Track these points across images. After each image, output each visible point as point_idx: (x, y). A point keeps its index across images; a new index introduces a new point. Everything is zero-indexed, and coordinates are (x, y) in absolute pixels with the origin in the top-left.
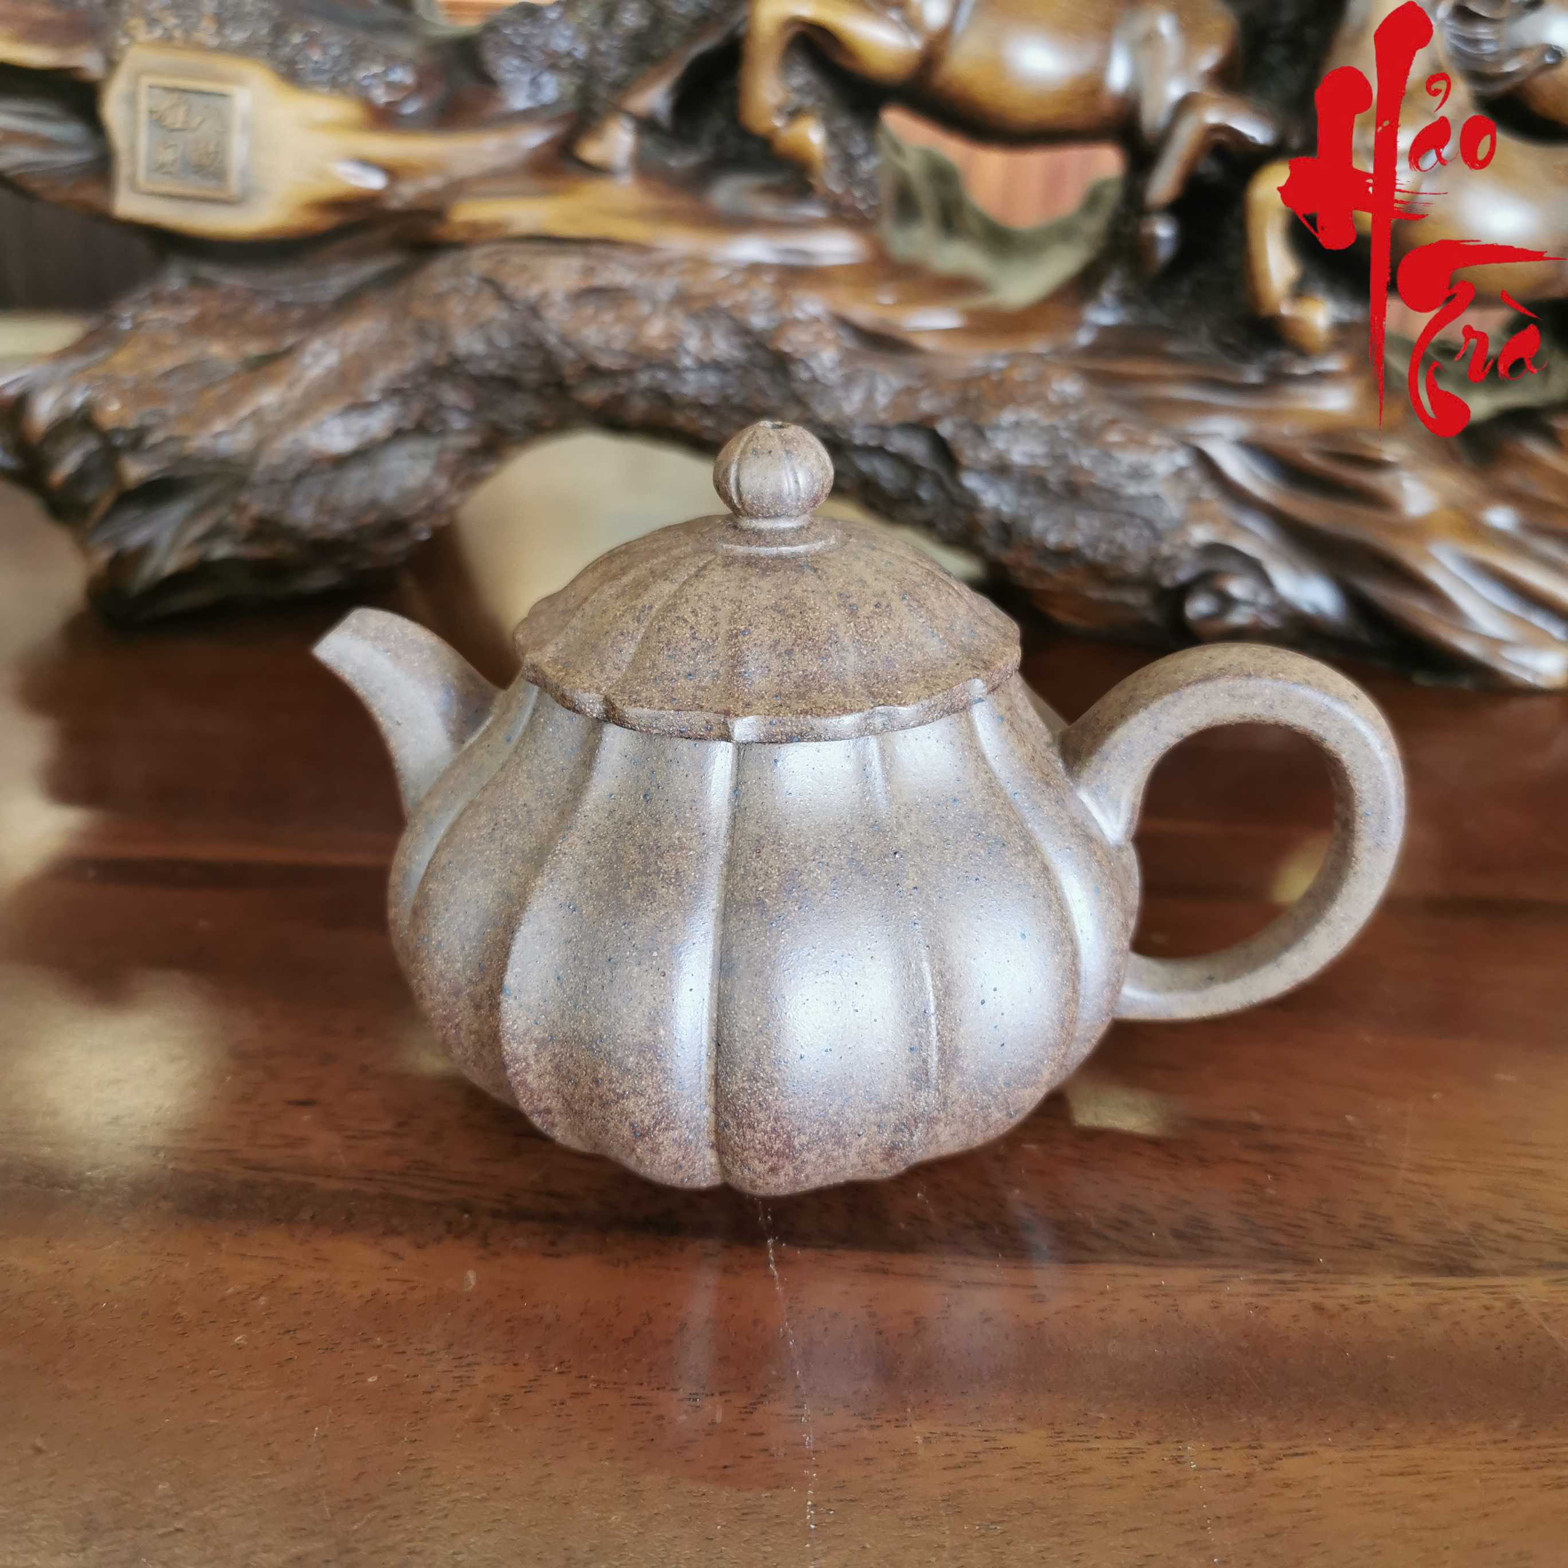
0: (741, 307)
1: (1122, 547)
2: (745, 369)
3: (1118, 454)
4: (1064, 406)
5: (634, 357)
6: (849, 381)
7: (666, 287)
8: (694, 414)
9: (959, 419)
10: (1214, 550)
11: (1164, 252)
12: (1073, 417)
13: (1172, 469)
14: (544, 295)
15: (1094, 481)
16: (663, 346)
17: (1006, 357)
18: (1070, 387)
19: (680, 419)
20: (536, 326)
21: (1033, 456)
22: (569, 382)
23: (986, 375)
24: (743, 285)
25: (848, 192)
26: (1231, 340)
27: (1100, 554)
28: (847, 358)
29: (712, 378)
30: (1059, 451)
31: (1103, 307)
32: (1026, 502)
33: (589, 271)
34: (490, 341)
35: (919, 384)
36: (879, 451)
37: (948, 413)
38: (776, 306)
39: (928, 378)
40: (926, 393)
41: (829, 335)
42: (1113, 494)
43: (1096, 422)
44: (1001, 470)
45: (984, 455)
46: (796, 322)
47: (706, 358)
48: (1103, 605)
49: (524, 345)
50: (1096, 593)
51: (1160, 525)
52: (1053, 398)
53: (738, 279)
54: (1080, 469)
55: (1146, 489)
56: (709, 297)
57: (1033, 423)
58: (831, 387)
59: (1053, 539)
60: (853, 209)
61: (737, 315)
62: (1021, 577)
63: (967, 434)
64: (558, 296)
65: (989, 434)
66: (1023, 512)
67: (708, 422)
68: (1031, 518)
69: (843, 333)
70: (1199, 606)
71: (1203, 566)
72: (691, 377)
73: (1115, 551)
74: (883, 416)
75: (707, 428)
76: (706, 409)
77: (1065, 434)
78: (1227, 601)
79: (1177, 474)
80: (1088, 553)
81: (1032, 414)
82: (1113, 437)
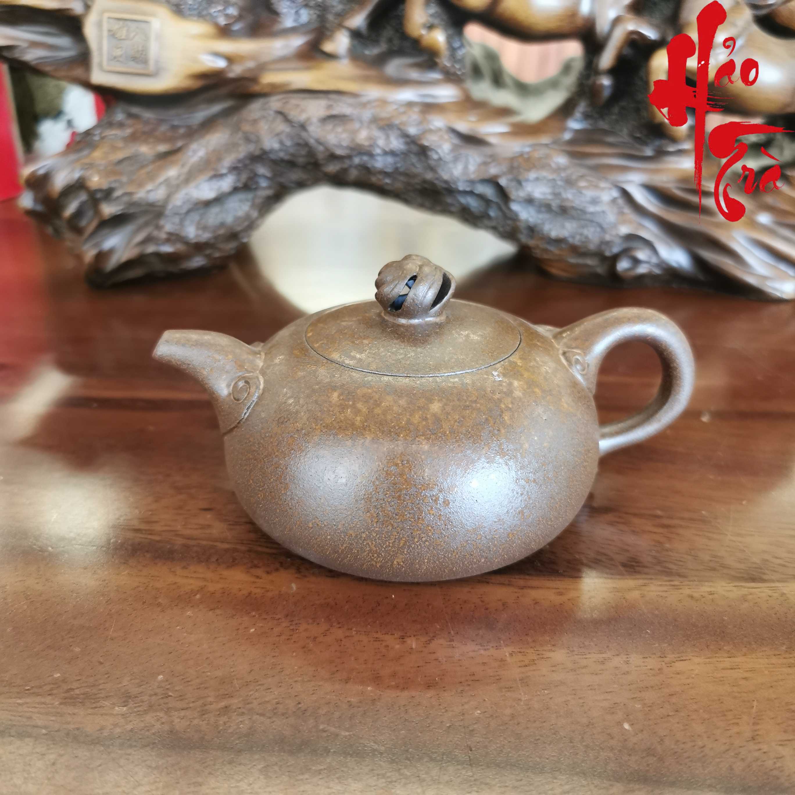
0: (403, 123)
1: (587, 237)
2: (405, 154)
3: (584, 192)
4: (559, 169)
5: (352, 149)
6: (456, 159)
7: (367, 114)
8: (380, 177)
9: (510, 177)
10: (632, 237)
11: (606, 93)
12: (563, 175)
13: (611, 198)
14: (308, 119)
15: (574, 205)
16: (366, 143)
17: (531, 146)
18: (562, 160)
19: (374, 179)
20: (304, 134)
21: (544, 194)
22: (321, 162)
23: (521, 155)
24: (404, 113)
25: (453, 66)
26: (638, 135)
27: (576, 241)
28: (455, 148)
29: (390, 160)
30: (557, 191)
31: (576, 120)
32: (541, 216)
33: (329, 107)
34: (281, 143)
35: (489, 160)
36: (471, 193)
37: (504, 174)
38: (420, 123)
39: (494, 158)
40: (493, 164)
41: (446, 137)
42: (583, 212)
43: (574, 177)
44: (530, 201)
45: (522, 194)
46: (430, 131)
47: (387, 149)
48: (577, 265)
49: (298, 144)
50: (573, 260)
51: (605, 226)
52: (553, 165)
53: (402, 110)
54: (567, 199)
55: (598, 208)
56: (389, 119)
57: (545, 178)
58: (447, 162)
59: (554, 234)
60: (455, 74)
61: (402, 127)
62: (538, 253)
63: (513, 184)
64: (315, 120)
65: (524, 184)
66: (539, 221)
67: (388, 181)
68: (543, 224)
69: (452, 135)
70: (623, 265)
71: (626, 245)
72: (379, 158)
73: (584, 240)
74: (473, 177)
75: (387, 184)
76: (386, 174)
77: (560, 183)
78: (636, 262)
79: (614, 201)
80: (571, 240)
81: (544, 174)
82: (582, 184)
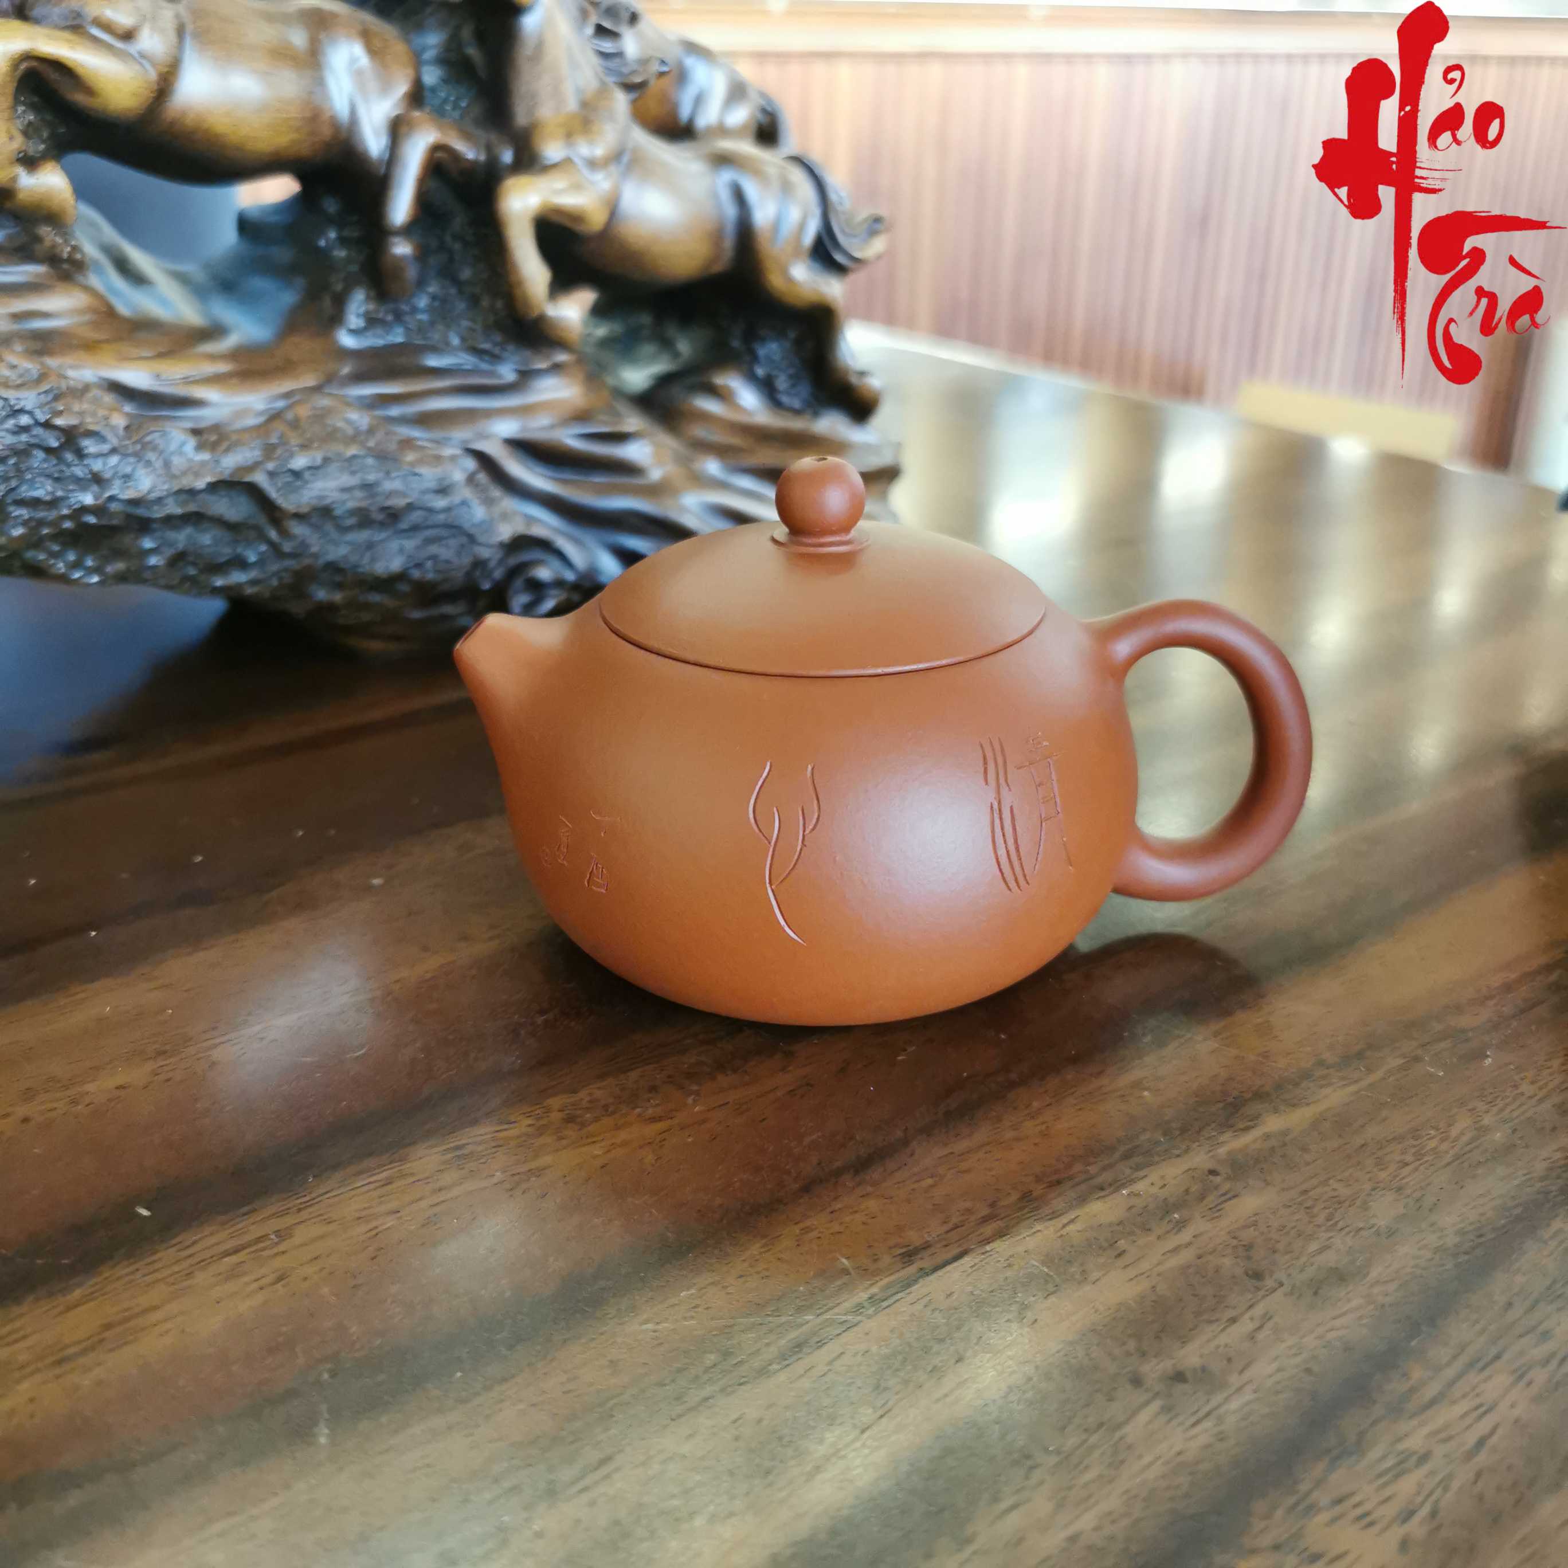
1: (445, 562)
3: (419, 470)
4: (359, 435)
9: (272, 466)
10: (522, 543)
12: (370, 444)
13: (467, 474)
15: (408, 500)
17: (283, 396)
21: (344, 490)
23: (275, 416)
27: (427, 573)
30: (371, 477)
32: (351, 537)
36: (197, 517)
37: (257, 463)
38: (41, 377)
39: (221, 433)
40: (225, 447)
41: (109, 402)
42: (430, 510)
45: (305, 498)
46: (70, 392)
50: (417, 614)
51: (472, 531)
52: (346, 429)
54: (393, 493)
55: (456, 499)
57: (338, 456)
59: (382, 568)
63: (285, 480)
65: (307, 475)
71: (513, 561)
73: (442, 568)
77: (370, 461)
78: (537, 588)
79: (471, 479)
80: (416, 574)
81: (336, 448)
82: (410, 457)
